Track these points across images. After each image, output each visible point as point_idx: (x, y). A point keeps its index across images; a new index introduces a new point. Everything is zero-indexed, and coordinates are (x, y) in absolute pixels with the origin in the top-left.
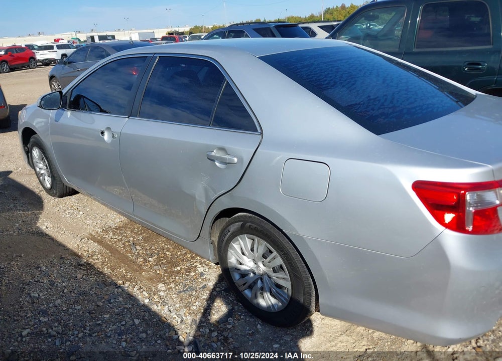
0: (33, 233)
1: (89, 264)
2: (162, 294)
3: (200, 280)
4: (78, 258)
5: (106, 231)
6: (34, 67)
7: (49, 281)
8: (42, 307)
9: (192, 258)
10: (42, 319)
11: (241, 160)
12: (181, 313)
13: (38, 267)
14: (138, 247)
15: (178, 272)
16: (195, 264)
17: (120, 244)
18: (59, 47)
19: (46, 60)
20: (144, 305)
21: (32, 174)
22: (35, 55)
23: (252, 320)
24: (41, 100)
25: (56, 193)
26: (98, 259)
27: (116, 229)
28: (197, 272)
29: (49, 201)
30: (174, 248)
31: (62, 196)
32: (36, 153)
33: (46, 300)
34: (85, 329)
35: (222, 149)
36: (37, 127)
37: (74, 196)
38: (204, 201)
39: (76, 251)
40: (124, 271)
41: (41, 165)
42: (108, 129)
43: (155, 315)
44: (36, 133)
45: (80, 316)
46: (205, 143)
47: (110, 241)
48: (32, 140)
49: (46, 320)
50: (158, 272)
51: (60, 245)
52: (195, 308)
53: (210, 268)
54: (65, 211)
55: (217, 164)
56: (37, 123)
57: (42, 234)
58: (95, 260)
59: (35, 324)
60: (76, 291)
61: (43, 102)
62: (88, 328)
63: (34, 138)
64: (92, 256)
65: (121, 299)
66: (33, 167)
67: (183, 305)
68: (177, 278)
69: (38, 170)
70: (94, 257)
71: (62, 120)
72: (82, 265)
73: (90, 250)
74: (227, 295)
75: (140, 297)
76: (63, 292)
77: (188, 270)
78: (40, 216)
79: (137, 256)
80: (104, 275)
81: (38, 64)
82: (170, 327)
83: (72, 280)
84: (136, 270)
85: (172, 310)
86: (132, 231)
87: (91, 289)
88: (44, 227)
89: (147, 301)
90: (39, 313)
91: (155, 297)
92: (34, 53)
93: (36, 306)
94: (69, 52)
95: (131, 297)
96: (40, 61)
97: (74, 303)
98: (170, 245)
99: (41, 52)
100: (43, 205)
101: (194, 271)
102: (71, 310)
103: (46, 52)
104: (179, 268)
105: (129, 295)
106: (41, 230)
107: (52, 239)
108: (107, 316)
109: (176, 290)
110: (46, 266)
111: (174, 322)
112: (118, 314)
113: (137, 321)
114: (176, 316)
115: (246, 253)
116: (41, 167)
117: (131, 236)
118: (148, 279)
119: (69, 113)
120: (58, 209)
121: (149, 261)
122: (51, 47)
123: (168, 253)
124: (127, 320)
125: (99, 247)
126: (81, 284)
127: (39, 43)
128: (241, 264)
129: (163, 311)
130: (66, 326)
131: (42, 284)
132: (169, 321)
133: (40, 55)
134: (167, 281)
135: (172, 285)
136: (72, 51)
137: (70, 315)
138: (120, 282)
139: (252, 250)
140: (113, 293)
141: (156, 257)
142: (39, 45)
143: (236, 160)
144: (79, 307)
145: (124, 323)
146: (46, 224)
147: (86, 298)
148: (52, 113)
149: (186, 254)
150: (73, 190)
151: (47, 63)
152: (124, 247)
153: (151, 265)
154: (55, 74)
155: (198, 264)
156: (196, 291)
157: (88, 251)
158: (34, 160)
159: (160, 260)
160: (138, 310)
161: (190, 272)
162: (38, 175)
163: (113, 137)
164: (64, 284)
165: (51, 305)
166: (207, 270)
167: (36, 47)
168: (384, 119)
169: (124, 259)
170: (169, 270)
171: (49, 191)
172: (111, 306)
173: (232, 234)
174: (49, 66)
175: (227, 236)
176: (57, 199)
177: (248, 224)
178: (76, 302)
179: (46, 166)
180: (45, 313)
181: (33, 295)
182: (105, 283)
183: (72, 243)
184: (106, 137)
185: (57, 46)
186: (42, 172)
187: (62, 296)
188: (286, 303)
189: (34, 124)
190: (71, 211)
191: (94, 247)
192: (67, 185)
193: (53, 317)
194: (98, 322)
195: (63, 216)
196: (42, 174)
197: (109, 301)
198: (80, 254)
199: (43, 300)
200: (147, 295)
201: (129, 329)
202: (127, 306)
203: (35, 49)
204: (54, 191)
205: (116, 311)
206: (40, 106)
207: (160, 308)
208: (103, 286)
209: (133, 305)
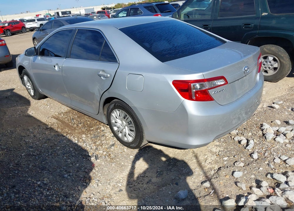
0: (26, 116)
1: (51, 128)
2: (84, 139)
3: (102, 133)
4: (46, 126)
5: (60, 114)
6: (25, 32)
7: (33, 135)
8: (30, 145)
9: (100, 124)
10: (30, 149)
11: (111, 75)
12: (92, 145)
13: (28, 130)
14: (75, 120)
15: (92, 130)
16: (100, 127)
17: (66, 119)
18: (39, 20)
19: (31, 28)
20: (75, 143)
21: (25, 89)
22: (25, 25)
23: (122, 147)
24: (26, 51)
25: (36, 98)
26: (56, 126)
27: (65, 113)
28: (101, 130)
29: (33, 102)
30: (92, 120)
31: (39, 99)
32: (25, 78)
33: (32, 142)
34: (49, 152)
35: (103, 71)
36: (25, 65)
37: (45, 99)
38: (99, 95)
39: (46, 123)
40: (67, 130)
41: (28, 84)
42: (57, 64)
43: (80, 146)
44: (25, 68)
45: (47, 148)
46: (97, 68)
47: (62, 118)
48: (23, 72)
49: (32, 150)
50: (83, 130)
51: (38, 121)
52: (98, 143)
53: (107, 128)
54: (41, 106)
55: (102, 78)
56: (25, 63)
57: (30, 116)
58: (54, 126)
59: (27, 151)
60: (45, 139)
61: (26, 53)
62: (50, 152)
63: (24, 71)
64: (53, 124)
65: (65, 141)
66: (25, 86)
67: (93, 143)
68: (91, 132)
69: (27, 86)
70: (54, 125)
71: (36, 61)
72: (48, 128)
73: (52, 122)
74: (113, 138)
75: (74, 140)
76: (40, 139)
77: (97, 129)
78: (29, 108)
79: (73, 124)
80: (58, 132)
81: (27, 30)
82: (86, 151)
83: (44, 134)
84: (73, 130)
85: (87, 145)
86: (72, 114)
87: (52, 138)
88: (31, 113)
89: (76, 141)
90: (29, 147)
91: (80, 140)
92: (24, 24)
93: (28, 145)
94: (44, 22)
95: (69, 140)
96: (28, 29)
97: (44, 143)
98: (90, 119)
99: (28, 23)
100: (30, 104)
101: (100, 129)
102: (43, 146)
103: (31, 23)
104: (93, 128)
105: (69, 139)
106: (29, 115)
107: (35, 118)
108: (58, 148)
109: (90, 137)
110: (32, 130)
111: (88, 149)
112: (64, 147)
113: (71, 149)
114: (89, 147)
115: (118, 117)
116: (29, 85)
117: (72, 116)
118: (78, 133)
119: (39, 58)
120: (37, 105)
121: (79, 126)
122: (34, 20)
123: (88, 122)
124: (67, 149)
125: (56, 121)
126: (47, 136)
127: (27, 18)
128: (116, 123)
129: (83, 145)
130: (41, 152)
131: (30, 136)
132: (85, 149)
133: (28, 25)
134: (87, 134)
135: (89, 135)
136: (46, 22)
137: (43, 148)
138: (65, 134)
139: (120, 116)
140: (62, 139)
141: (83, 124)
142: (27, 19)
143: (109, 75)
144: (47, 145)
145: (66, 150)
146: (32, 112)
147: (50, 141)
148: (31, 58)
149: (97, 122)
150: (45, 96)
151: (32, 29)
152: (68, 121)
153: (80, 128)
154: (36, 37)
155: (102, 127)
156: (99, 137)
157: (51, 123)
158: (25, 82)
159: (84, 125)
160: (72, 145)
161: (98, 130)
162: (28, 89)
163: (59, 68)
164: (40, 136)
165: (34, 144)
166: (106, 129)
167: (25, 21)
168: (169, 55)
169: (68, 125)
170: (88, 129)
171: (33, 97)
172: (60, 144)
173: (111, 109)
174: (33, 31)
175: (110, 110)
176: (37, 101)
177: (117, 104)
178: (45, 143)
179: (31, 84)
180: (32, 147)
181: (26, 140)
182: (58, 135)
183: (44, 120)
184: (56, 68)
185: (37, 19)
186: (29, 87)
187: (39, 141)
188: (134, 137)
189: (24, 64)
190: (44, 106)
191: (54, 121)
192: (41, 93)
193: (35, 149)
194: (55, 150)
195: (40, 108)
196: (29, 89)
197: (60, 142)
198: (47, 124)
199: (31, 142)
200: (77, 139)
201: (68, 152)
202: (67, 144)
203: (25, 22)
204: (36, 97)
205: (63, 146)
206: (25, 55)
207: (82, 144)
208: (57, 136)
209: (70, 143)
